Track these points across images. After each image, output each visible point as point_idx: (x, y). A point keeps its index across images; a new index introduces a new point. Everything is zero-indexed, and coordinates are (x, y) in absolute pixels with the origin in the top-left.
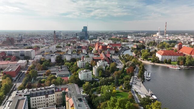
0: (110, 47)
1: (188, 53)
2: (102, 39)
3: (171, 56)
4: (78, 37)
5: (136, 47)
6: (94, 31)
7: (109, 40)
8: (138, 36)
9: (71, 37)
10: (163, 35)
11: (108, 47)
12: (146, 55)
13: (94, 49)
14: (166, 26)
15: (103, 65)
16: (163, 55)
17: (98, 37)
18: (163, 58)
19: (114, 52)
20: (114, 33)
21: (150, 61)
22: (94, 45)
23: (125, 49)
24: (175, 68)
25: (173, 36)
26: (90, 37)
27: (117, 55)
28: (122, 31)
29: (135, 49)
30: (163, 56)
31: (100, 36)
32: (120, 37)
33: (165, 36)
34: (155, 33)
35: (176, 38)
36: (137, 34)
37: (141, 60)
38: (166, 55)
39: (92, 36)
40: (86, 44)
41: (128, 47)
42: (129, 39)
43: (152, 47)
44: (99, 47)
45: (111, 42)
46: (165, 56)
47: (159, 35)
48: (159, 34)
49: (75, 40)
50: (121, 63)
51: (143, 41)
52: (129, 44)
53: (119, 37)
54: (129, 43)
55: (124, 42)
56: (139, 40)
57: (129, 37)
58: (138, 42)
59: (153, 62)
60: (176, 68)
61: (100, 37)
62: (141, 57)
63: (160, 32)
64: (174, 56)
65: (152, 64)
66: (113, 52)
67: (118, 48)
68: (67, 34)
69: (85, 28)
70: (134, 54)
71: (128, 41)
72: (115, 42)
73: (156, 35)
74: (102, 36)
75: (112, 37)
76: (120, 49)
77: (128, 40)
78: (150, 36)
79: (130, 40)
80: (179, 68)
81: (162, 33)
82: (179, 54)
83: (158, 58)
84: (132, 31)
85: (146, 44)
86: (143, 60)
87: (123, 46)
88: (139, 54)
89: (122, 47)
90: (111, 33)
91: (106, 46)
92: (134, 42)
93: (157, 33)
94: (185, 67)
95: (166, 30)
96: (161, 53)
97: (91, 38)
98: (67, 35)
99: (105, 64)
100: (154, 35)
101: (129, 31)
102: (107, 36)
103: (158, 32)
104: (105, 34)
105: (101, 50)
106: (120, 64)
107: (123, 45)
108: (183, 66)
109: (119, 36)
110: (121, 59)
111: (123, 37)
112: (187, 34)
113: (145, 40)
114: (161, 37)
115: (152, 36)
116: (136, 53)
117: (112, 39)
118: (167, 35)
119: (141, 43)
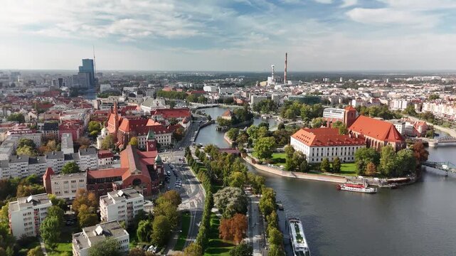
0: (157, 124)
1: (377, 137)
2: (135, 93)
3: (335, 148)
4: (64, 89)
5: (229, 118)
6: (117, 72)
7: (155, 98)
8: (228, 85)
9: (43, 90)
11: (151, 123)
12: (266, 147)
13: (103, 131)
14: (286, 62)
15: (125, 209)
16: (315, 144)
17: (125, 88)
18: (315, 155)
19: (170, 137)
20: (169, 78)
21: (282, 166)
22: (106, 114)
23: (202, 125)
24: (358, 190)
25: (301, 84)
26: (103, 87)
27: (178, 149)
28: (187, 72)
29: (228, 123)
30: (316, 149)
31: (131, 85)
32: (186, 88)
33: (285, 84)
34: (264, 77)
35: (313, 91)
36: (223, 80)
37: (254, 161)
38: (323, 145)
39: (108, 87)
40: (79, 114)
41: (210, 118)
42: (207, 93)
43: (269, 116)
44: (119, 123)
45: (160, 103)
46: (320, 148)
47: (274, 83)
48: (273, 80)
49: (51, 99)
50: (195, 183)
51: (243, 99)
52: (208, 107)
53: (181, 88)
54: (208, 105)
55: (196, 101)
56: (233, 95)
57: (207, 88)
58: (231, 101)
59: (292, 168)
60: (364, 190)
61: (131, 89)
62: (250, 149)
63: (276, 74)
64: (344, 148)
65: (289, 175)
66: (167, 138)
67: (182, 123)
68: (33, 80)
69: (89, 64)
70: (227, 140)
71: (205, 101)
72: (173, 104)
73: (267, 84)
74: (138, 84)
75: (163, 87)
76: (189, 124)
77: (206, 96)
78: (254, 84)
79: (211, 97)
80: (372, 190)
81: (280, 78)
82: (356, 140)
83: (303, 155)
84: (211, 73)
85: (251, 107)
86: (260, 163)
87: (195, 115)
88: (242, 142)
89: (194, 118)
90: (162, 78)
91: (145, 118)
92: (220, 101)
93: (269, 78)
94: (385, 183)
95: (286, 71)
96: (306, 139)
97: (103, 93)
98: (31, 83)
99: (134, 205)
100: (263, 84)
101: (204, 72)
102: (149, 86)
103: (270, 75)
104: (145, 80)
105: (126, 135)
106: (192, 187)
107: (194, 111)
108: (376, 179)
109: (182, 86)
110: (192, 163)
111: (193, 88)
112: (326, 79)
113: (244, 95)
114: (280, 86)
115: (259, 85)
116: (234, 137)
117: (163, 95)
118: (290, 82)
119: (239, 105)
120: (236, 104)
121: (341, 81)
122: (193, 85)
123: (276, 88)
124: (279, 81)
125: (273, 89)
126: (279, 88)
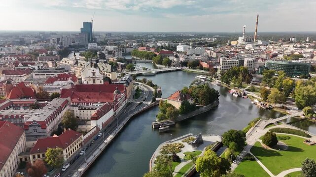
8: (201, 44)
10: (250, 41)
14: (257, 23)
25: (271, 44)
33: (255, 44)
34: (235, 37)
36: (199, 39)
43: (241, 91)
47: (244, 43)
48: (244, 40)
52: (170, 71)
54: (170, 68)
55: (160, 62)
56: (200, 57)
57: (180, 48)
58: (196, 65)
63: (246, 34)
69: (88, 26)
73: (238, 43)
78: (225, 43)
79: (177, 59)
81: (250, 38)
92: (184, 64)
93: (240, 38)
95: (256, 31)
100: (234, 43)
103: (241, 36)
112: (293, 39)
113: (214, 55)
114: (250, 46)
115: (230, 44)
118: (260, 42)
119: (205, 69)
120: (201, 68)
121: (307, 40)
122: (169, 45)
123: (247, 47)
124: (249, 40)
125: (244, 48)
126: (250, 49)
